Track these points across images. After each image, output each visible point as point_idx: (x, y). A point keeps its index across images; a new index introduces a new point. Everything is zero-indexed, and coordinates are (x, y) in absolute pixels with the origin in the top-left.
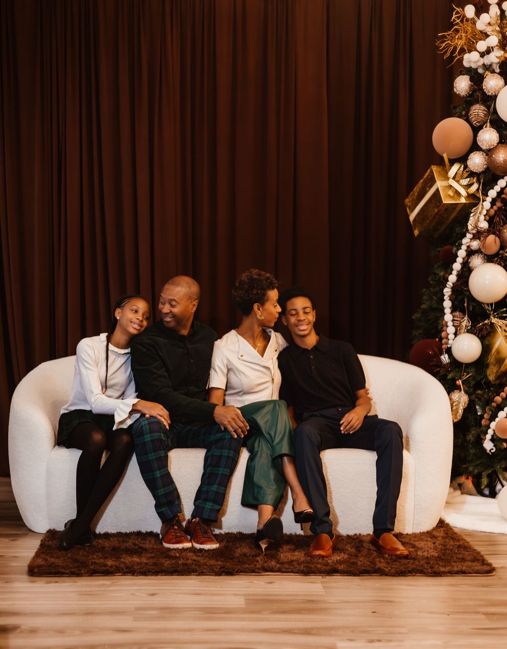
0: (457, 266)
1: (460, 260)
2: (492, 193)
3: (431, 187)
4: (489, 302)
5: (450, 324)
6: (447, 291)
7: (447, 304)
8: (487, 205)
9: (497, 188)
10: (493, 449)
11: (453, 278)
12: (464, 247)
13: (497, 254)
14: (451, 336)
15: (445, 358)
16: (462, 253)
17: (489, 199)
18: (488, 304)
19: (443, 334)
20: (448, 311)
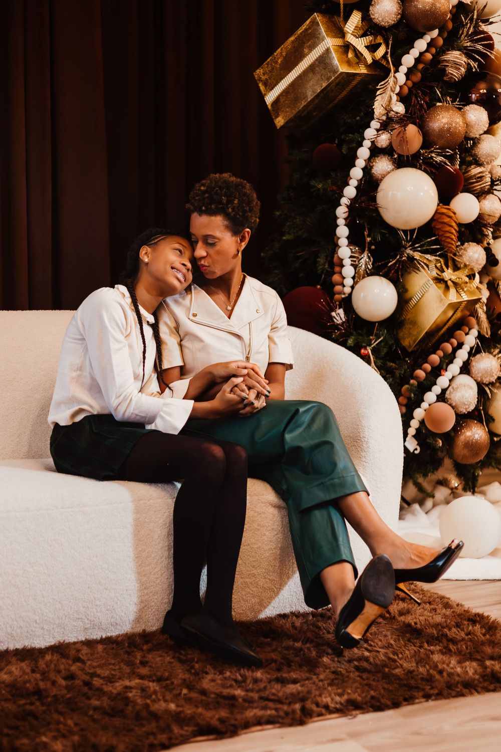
0: (357, 173)
1: (360, 163)
2: (408, 60)
3: (312, 47)
4: (408, 227)
5: (347, 262)
6: (342, 212)
7: (343, 231)
8: (401, 77)
9: (414, 53)
10: (416, 449)
11: (350, 191)
12: (367, 144)
13: (417, 155)
14: (349, 282)
15: (339, 316)
16: (363, 153)
17: (403, 69)
18: (405, 232)
19: (336, 278)
20: (343, 242)
